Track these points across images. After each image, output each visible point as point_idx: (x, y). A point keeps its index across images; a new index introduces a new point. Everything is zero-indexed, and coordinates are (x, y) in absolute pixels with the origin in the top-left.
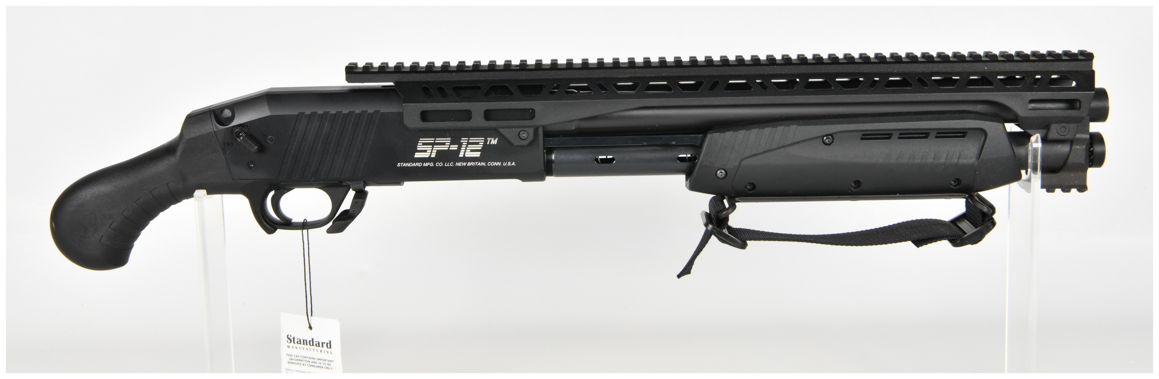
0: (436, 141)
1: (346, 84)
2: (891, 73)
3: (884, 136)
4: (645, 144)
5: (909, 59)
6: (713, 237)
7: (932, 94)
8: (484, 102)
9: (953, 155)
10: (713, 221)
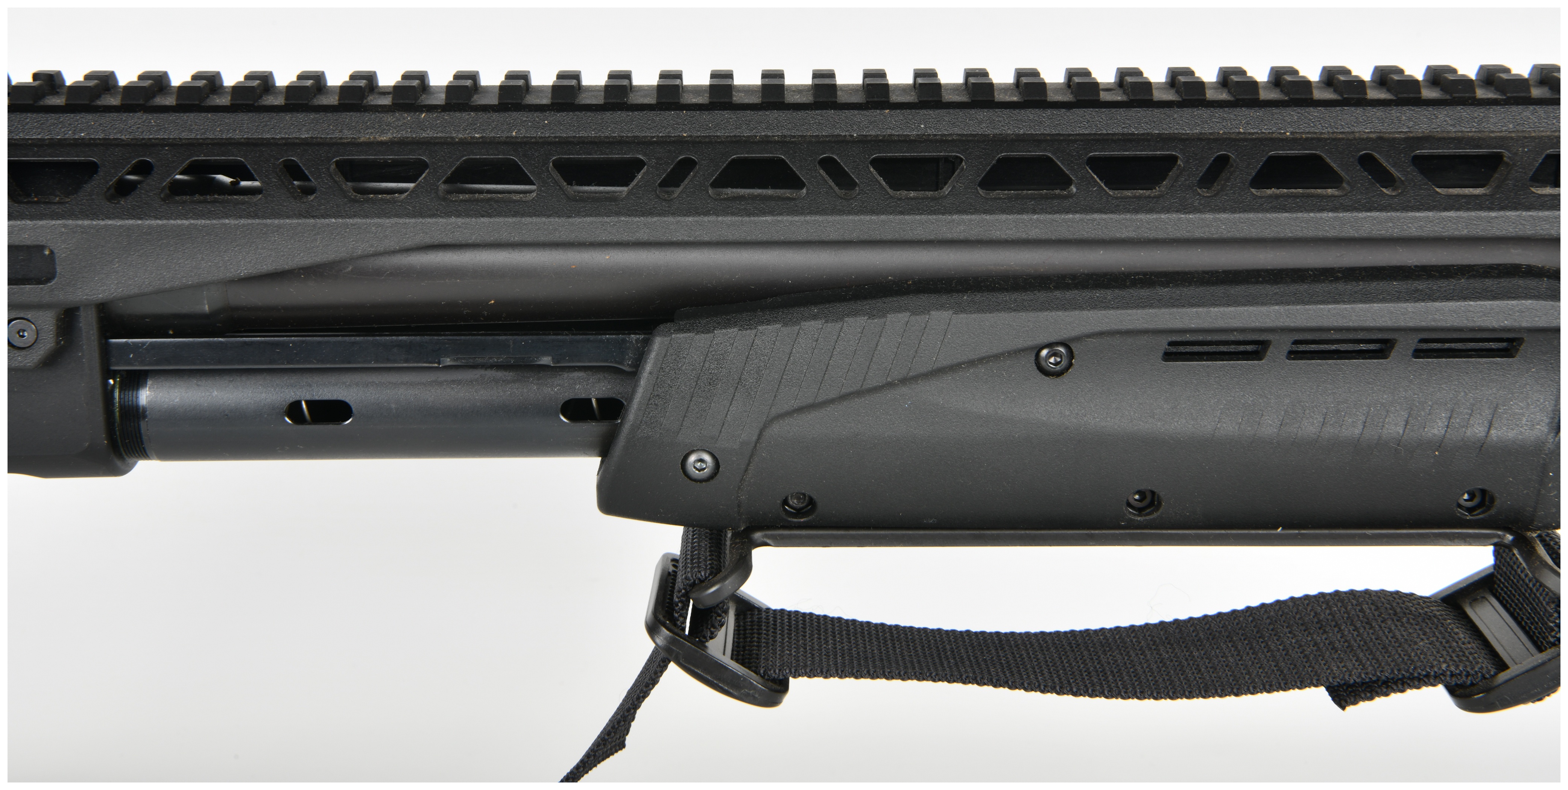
2: (1272, 139)
3: (1242, 348)
4: (448, 361)
5: (1335, 91)
6: (672, 667)
7: (1410, 214)
9: (1471, 415)
10: (676, 615)
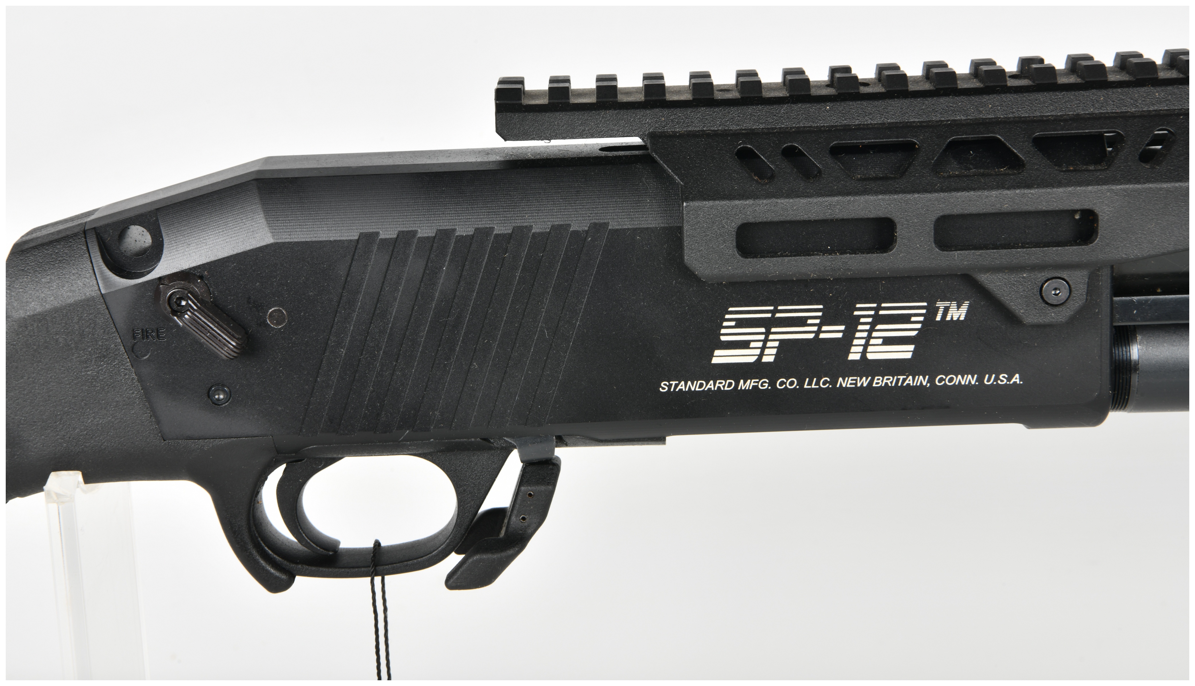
0: (778, 315)
1: (497, 142)
8: (936, 191)
